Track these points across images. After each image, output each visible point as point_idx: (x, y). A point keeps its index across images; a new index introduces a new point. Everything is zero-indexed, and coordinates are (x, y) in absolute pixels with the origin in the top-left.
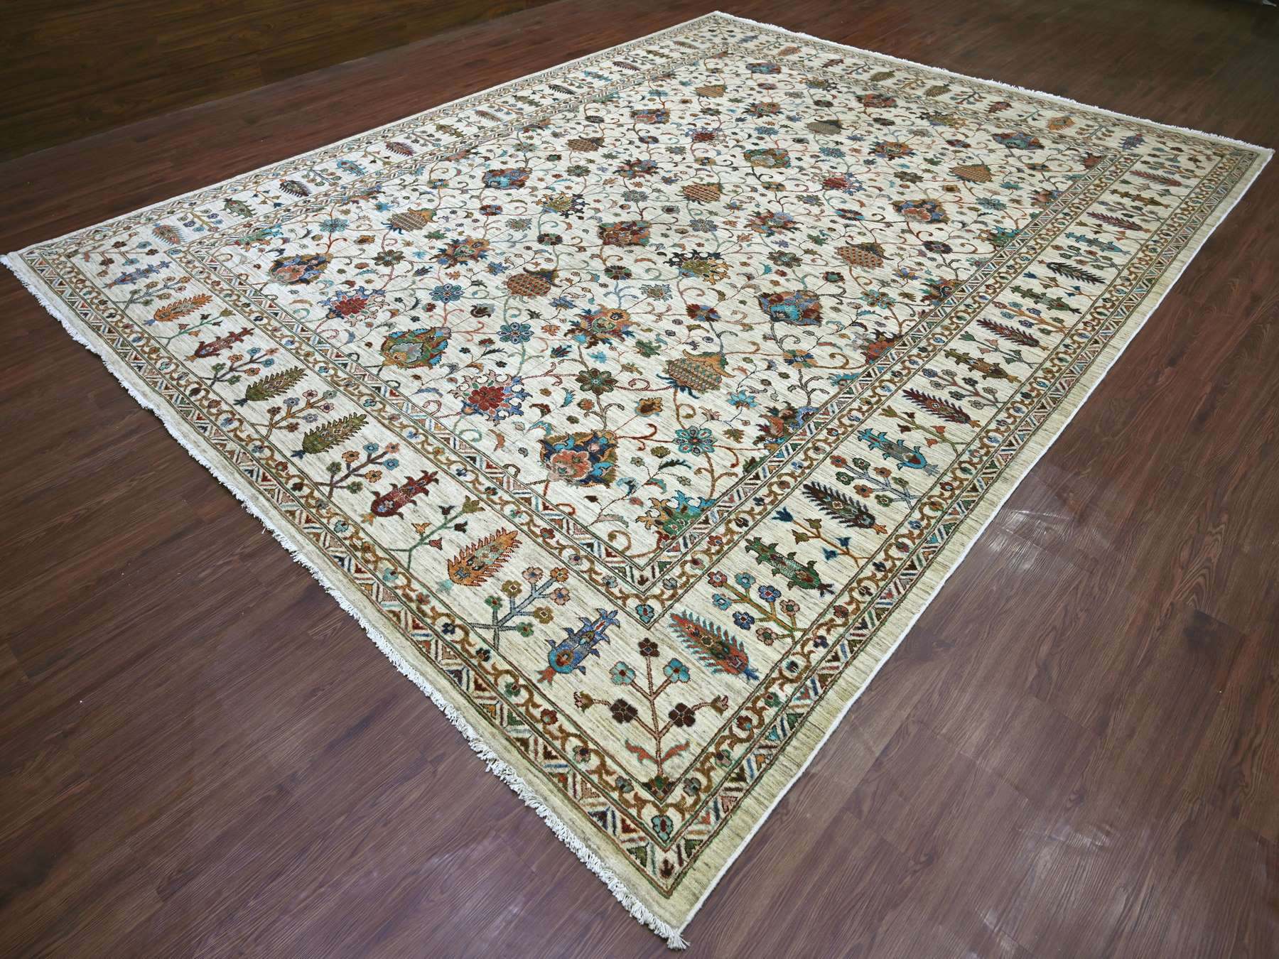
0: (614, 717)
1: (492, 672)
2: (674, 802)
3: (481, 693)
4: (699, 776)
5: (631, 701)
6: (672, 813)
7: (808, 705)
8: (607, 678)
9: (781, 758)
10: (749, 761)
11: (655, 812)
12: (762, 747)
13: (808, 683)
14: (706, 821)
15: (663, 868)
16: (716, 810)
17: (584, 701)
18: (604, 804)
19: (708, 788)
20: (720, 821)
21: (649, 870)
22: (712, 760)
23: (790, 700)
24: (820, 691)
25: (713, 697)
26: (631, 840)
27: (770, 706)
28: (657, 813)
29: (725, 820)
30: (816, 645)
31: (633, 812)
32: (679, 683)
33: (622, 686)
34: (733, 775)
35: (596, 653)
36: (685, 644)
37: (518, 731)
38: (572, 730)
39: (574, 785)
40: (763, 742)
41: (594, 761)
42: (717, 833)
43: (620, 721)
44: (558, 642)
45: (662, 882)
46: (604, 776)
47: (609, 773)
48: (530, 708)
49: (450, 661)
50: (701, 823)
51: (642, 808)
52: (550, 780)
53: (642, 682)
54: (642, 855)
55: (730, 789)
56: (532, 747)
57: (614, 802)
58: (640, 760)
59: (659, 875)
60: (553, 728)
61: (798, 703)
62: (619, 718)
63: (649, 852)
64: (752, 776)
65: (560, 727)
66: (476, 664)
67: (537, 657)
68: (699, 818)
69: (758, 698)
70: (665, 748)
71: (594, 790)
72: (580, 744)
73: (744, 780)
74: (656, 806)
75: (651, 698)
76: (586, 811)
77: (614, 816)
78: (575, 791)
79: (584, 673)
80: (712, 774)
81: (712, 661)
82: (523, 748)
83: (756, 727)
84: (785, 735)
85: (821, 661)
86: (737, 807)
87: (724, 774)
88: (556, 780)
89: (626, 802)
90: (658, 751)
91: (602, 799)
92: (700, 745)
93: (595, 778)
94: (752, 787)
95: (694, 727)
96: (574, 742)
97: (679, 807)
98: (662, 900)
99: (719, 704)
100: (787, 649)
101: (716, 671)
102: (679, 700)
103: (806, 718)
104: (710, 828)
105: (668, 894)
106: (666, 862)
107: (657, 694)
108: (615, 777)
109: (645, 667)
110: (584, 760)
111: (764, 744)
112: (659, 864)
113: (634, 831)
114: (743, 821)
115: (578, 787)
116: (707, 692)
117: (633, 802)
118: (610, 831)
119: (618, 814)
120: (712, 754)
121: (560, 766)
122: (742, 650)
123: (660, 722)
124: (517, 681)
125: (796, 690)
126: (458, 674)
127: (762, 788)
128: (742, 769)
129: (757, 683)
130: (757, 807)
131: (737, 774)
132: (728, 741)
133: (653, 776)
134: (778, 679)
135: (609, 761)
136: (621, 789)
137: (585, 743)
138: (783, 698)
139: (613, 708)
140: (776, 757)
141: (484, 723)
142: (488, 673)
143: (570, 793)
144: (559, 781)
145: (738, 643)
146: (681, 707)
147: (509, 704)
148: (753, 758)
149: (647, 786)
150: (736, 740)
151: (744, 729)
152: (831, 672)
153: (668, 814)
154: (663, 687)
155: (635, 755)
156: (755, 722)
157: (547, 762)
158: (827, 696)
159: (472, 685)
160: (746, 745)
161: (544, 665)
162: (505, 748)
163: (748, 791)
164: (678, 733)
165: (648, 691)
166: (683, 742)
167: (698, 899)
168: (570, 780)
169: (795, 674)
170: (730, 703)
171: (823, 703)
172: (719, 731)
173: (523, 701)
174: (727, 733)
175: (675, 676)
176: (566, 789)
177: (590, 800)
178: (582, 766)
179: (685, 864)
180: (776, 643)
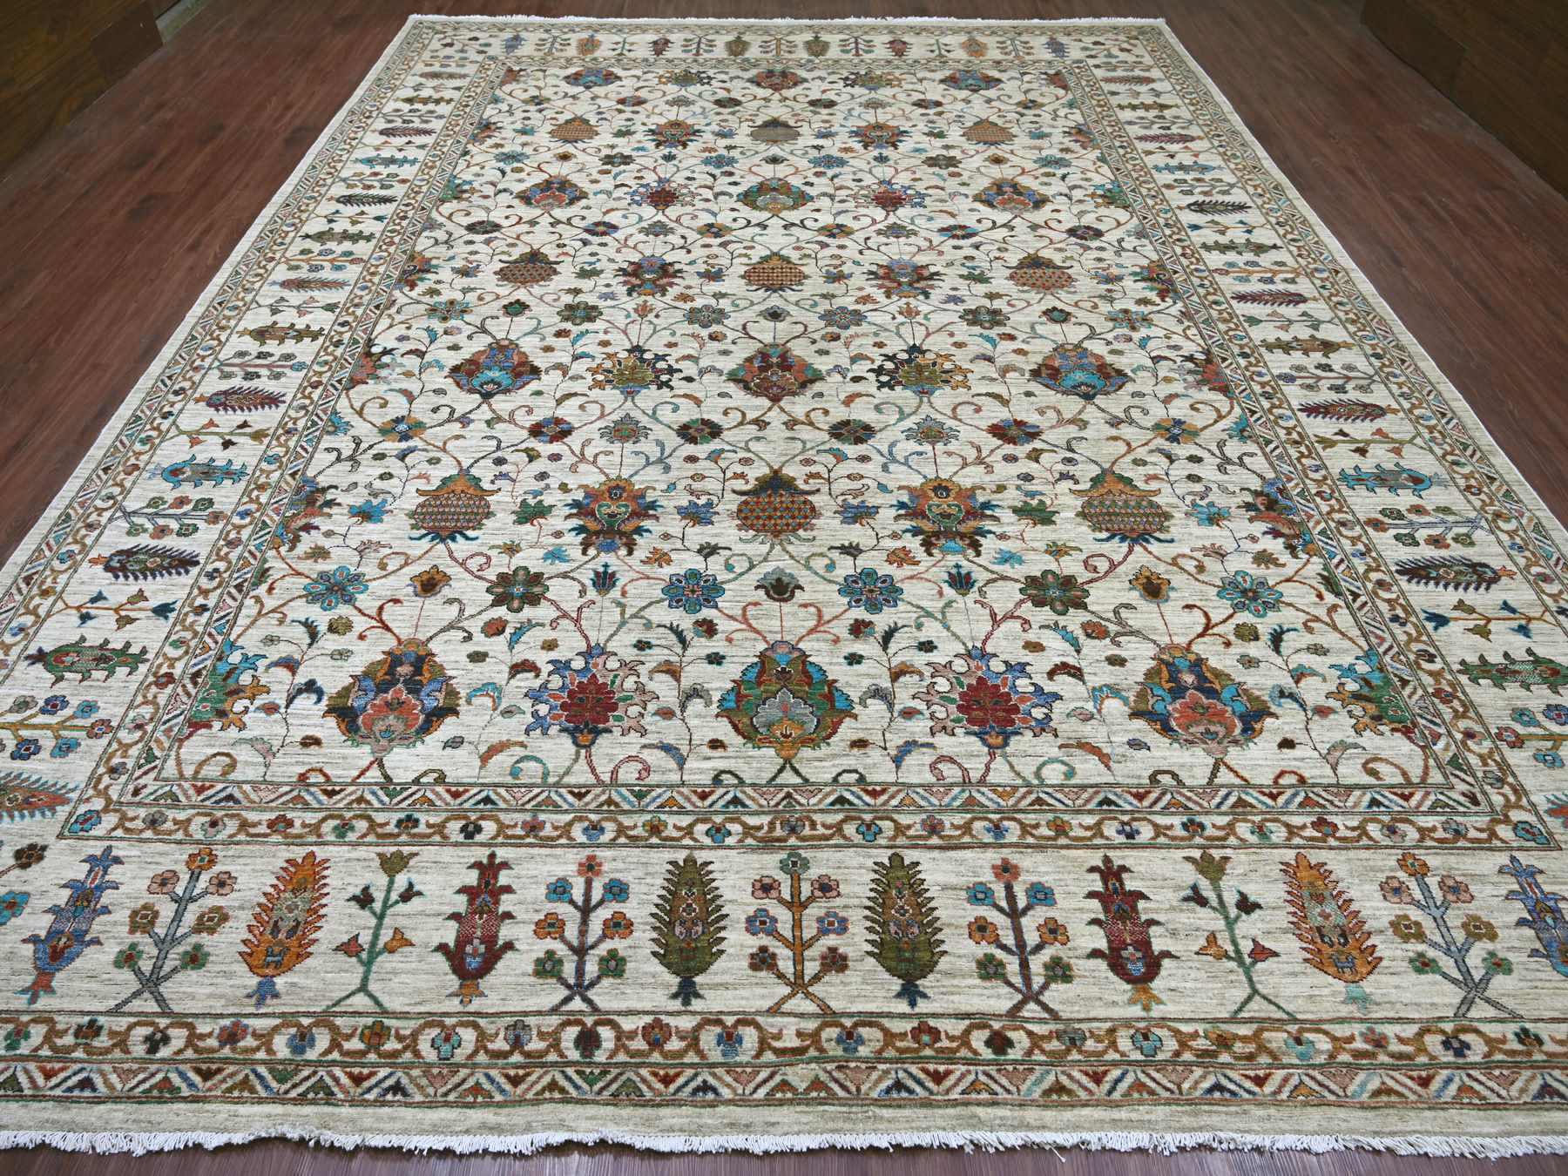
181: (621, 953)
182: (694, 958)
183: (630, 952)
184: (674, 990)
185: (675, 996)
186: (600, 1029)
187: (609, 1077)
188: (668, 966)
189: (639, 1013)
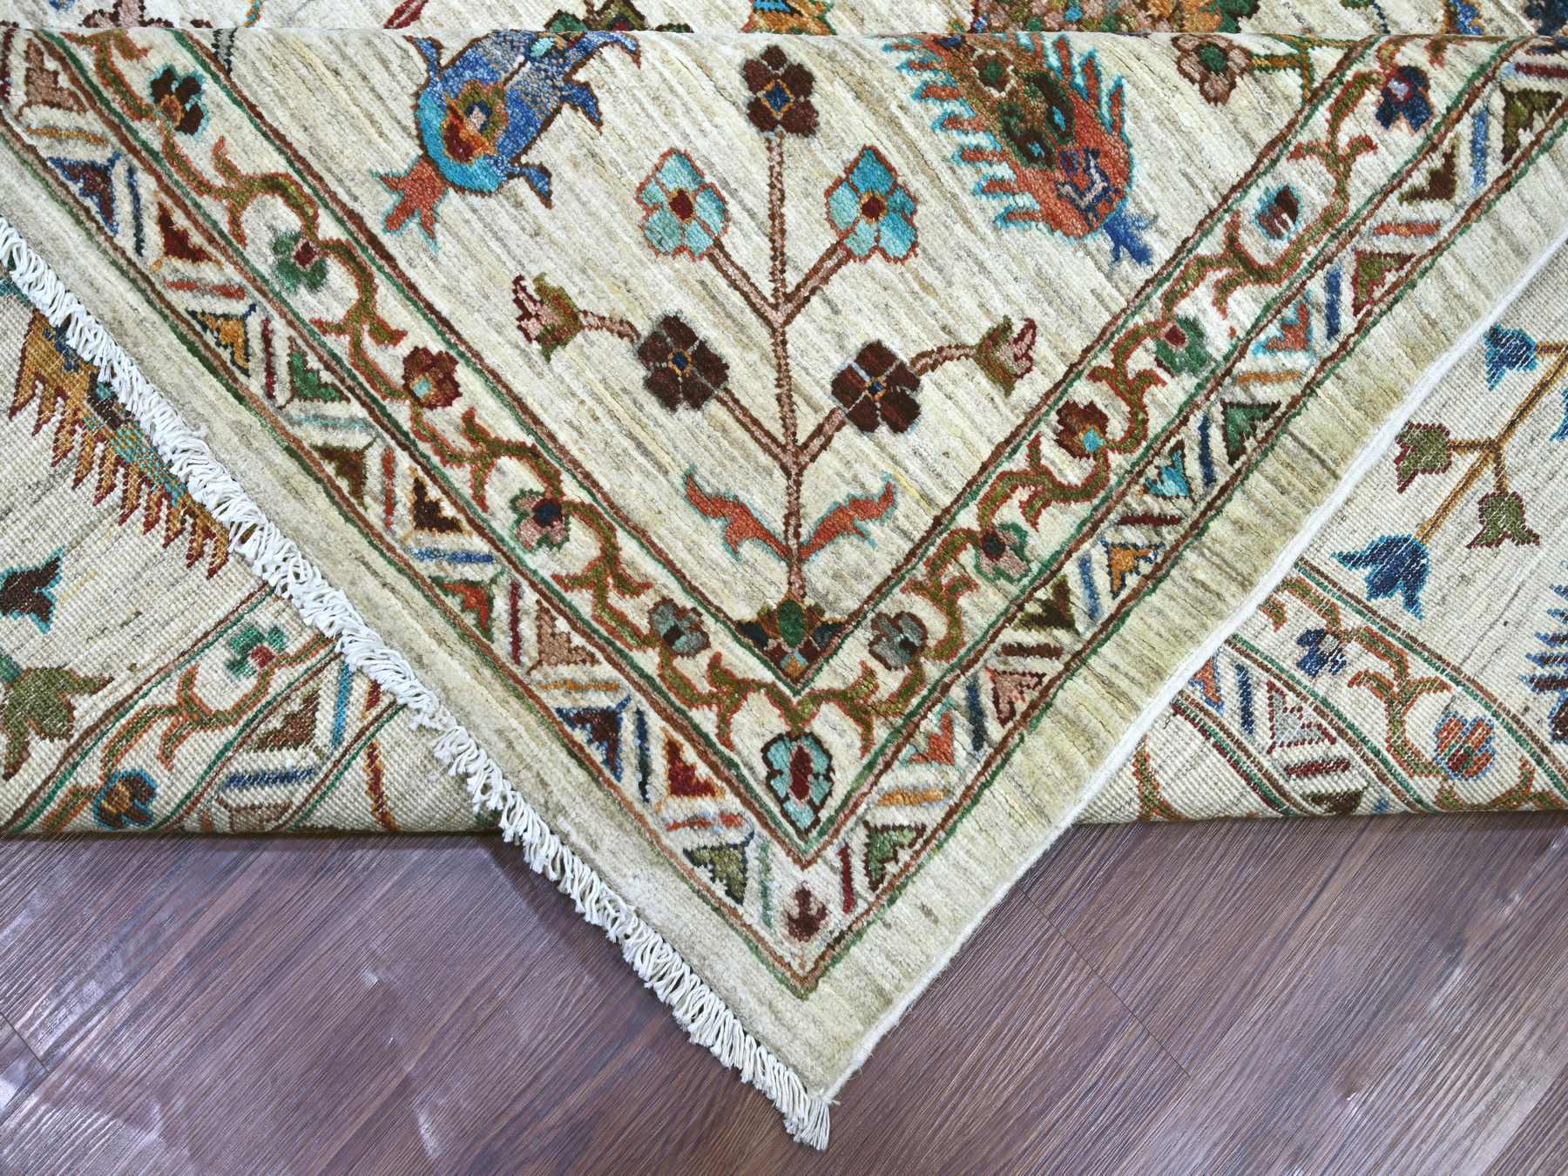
0: (650, 384)
1: (219, 182)
2: (838, 685)
3: (186, 268)
4: (922, 608)
5: (707, 329)
6: (832, 726)
7: (1293, 374)
8: (625, 224)
9: (1191, 557)
10: (1085, 565)
11: (777, 724)
12: (1129, 520)
13: (1316, 288)
14: (939, 752)
15: (795, 912)
16: (976, 714)
17: (550, 316)
18: (609, 687)
19: (948, 647)
20: (987, 750)
21: (750, 911)
22: (968, 557)
23: (1240, 350)
24: (1348, 322)
25: (986, 325)
26: (698, 822)
27: (1174, 370)
28: (781, 726)
29: (1003, 751)
30: (1386, 116)
31: (706, 719)
32: (876, 261)
33: (683, 261)
34: (1032, 608)
35: (585, 100)
36: (915, 80)
37: (327, 423)
38: (508, 428)
39: (515, 621)
40: (1137, 502)
41: (581, 545)
42: (972, 796)
43: (669, 403)
44: (452, 47)
45: (789, 948)
46: (613, 598)
47: (630, 587)
48: (367, 341)
49: (57, 117)
50: (924, 758)
51: (736, 707)
52: (434, 602)
53: (750, 249)
54: (733, 868)
55: (1021, 650)
56: (374, 481)
57: (644, 683)
58: (732, 544)
59: (781, 930)
60: (444, 421)
61: (1265, 362)
62: (667, 390)
63: (753, 864)
64: (1092, 613)
65: (469, 417)
66: (157, 145)
67: (376, 109)
68: (920, 739)
69: (1135, 337)
70: (815, 509)
71: (578, 640)
72: (536, 485)
73: (1068, 624)
74: (778, 700)
75: (777, 317)
76: (552, 705)
77: (642, 732)
78: (517, 641)
79: (546, 198)
80: (963, 602)
81: (1003, 171)
82: (343, 484)
83: (1121, 447)
84: (1209, 479)
85: (1385, 193)
86: (1042, 704)
87: (1001, 604)
88: (453, 603)
89: (683, 685)
90: (793, 514)
91: (605, 671)
92: (930, 502)
93: (582, 601)
94: (1094, 644)
95: (912, 437)
96: (515, 476)
97: (855, 704)
98: (786, 1002)
99: (1005, 354)
100: (1280, 124)
101: (1009, 216)
102: (868, 329)
103: (1282, 423)
104: (953, 777)
105: (803, 984)
106: (803, 896)
107: (797, 301)
108: (648, 599)
109: (762, 180)
110: (546, 541)
111: (1140, 510)
112: (783, 898)
113: (706, 789)
114: (1060, 758)
115: (527, 628)
116: (969, 304)
117: (704, 687)
118: (629, 781)
119: (655, 722)
120: (969, 533)
121: (469, 558)
122: (1117, 125)
123: (802, 409)
124: (310, 223)
125: (1271, 309)
126: (95, 178)
127: (1123, 648)
128: (1062, 590)
129: (1140, 275)
130: (1105, 706)
131: (1044, 604)
132: (1022, 494)
133: (774, 599)
134: (1218, 262)
135: (629, 548)
136: (668, 642)
137: (551, 478)
138: (1218, 343)
139: (649, 351)
140: (1173, 556)
141: (210, 386)
142: (204, 187)
143: (501, 645)
144: (466, 607)
145: (1106, 85)
146: (874, 355)
147: (293, 321)
148: (1098, 555)
149: (752, 633)
150: (1051, 491)
151: (1076, 452)
152: (1407, 246)
153: (818, 726)
154: (819, 275)
155: (717, 524)
156: (1117, 427)
157: (427, 539)
158: (1367, 343)
159: (154, 236)
160: (1081, 509)
161: (402, 154)
162: (286, 482)
163: (1080, 658)
164: (862, 457)
165: (767, 288)
166: (876, 487)
167: (889, 1002)
168: (501, 605)
169: (1281, 246)
170: (1042, 349)
171: (1348, 367)
172: (997, 454)
173: (338, 313)
174: (1019, 462)
175: (866, 229)
176: (487, 632)
177: (566, 671)
178: (541, 562)
179: (861, 906)
180: (1246, 93)
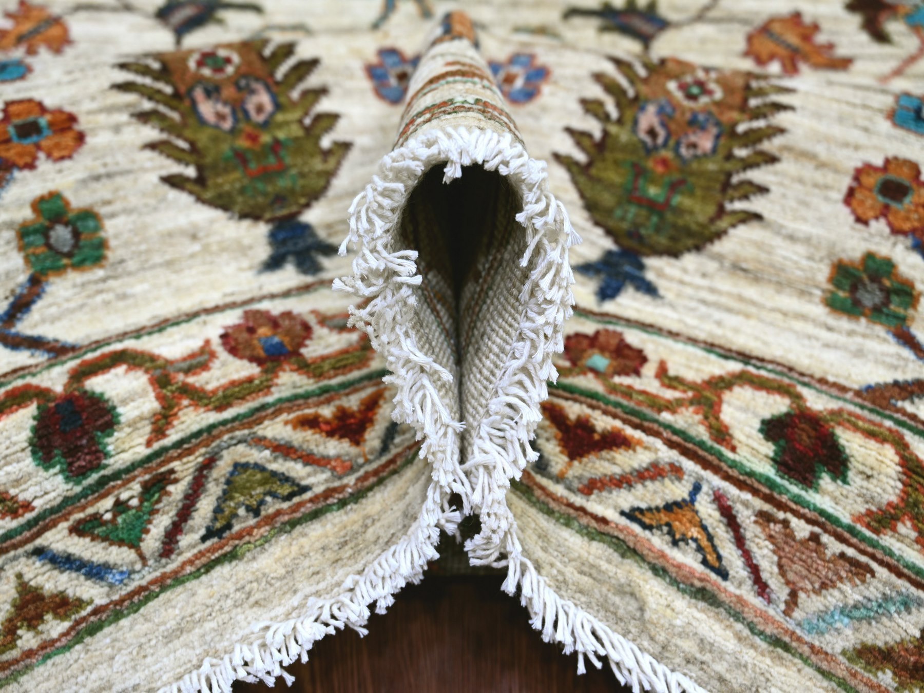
181: (77, 200)
182: (282, 170)
183: (102, 191)
184: (263, 252)
185: (274, 264)
186: (97, 384)
187: (177, 491)
188: (222, 203)
189: (191, 316)
